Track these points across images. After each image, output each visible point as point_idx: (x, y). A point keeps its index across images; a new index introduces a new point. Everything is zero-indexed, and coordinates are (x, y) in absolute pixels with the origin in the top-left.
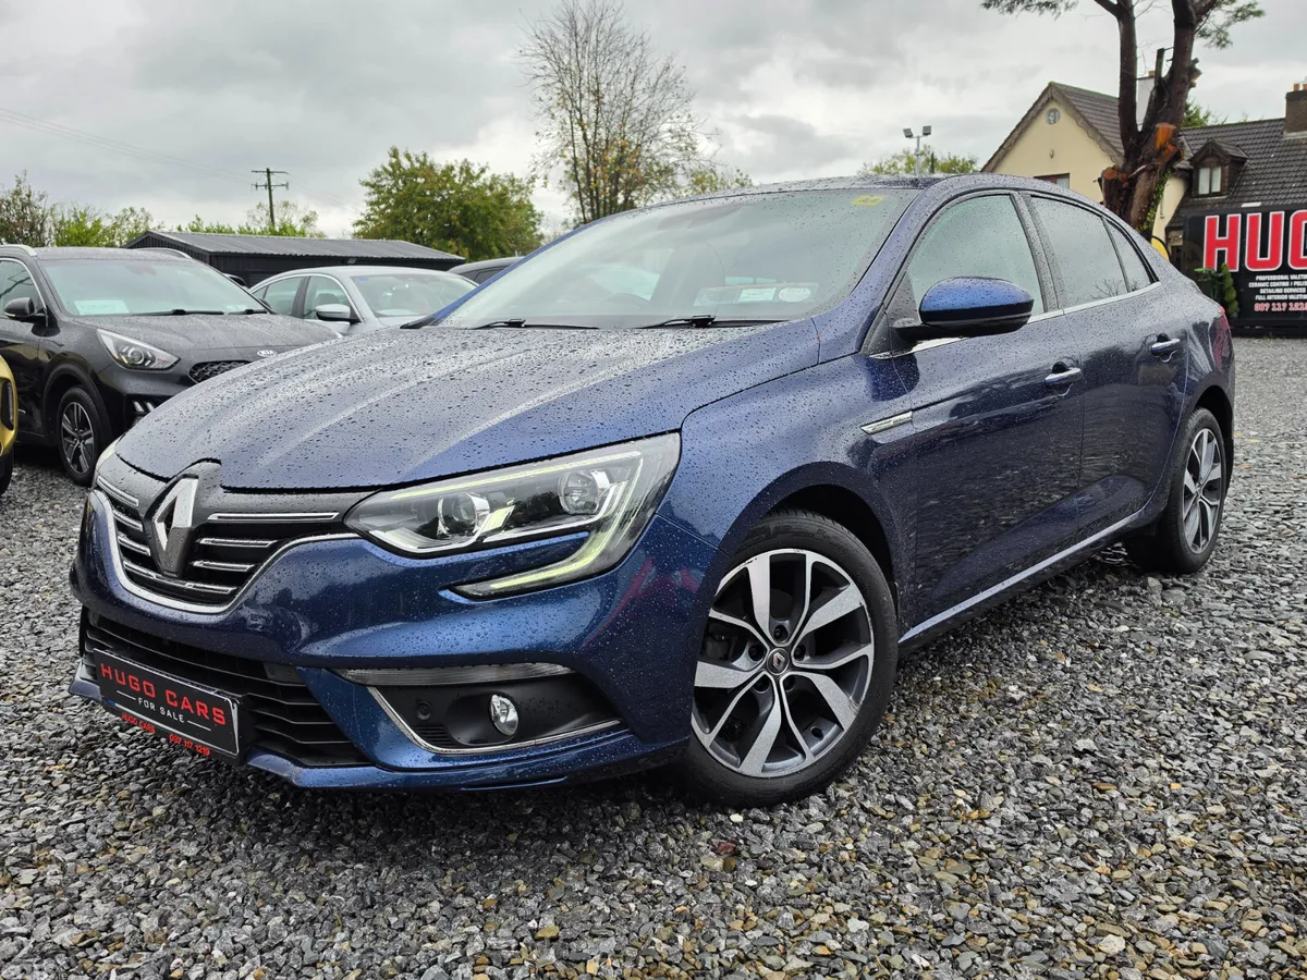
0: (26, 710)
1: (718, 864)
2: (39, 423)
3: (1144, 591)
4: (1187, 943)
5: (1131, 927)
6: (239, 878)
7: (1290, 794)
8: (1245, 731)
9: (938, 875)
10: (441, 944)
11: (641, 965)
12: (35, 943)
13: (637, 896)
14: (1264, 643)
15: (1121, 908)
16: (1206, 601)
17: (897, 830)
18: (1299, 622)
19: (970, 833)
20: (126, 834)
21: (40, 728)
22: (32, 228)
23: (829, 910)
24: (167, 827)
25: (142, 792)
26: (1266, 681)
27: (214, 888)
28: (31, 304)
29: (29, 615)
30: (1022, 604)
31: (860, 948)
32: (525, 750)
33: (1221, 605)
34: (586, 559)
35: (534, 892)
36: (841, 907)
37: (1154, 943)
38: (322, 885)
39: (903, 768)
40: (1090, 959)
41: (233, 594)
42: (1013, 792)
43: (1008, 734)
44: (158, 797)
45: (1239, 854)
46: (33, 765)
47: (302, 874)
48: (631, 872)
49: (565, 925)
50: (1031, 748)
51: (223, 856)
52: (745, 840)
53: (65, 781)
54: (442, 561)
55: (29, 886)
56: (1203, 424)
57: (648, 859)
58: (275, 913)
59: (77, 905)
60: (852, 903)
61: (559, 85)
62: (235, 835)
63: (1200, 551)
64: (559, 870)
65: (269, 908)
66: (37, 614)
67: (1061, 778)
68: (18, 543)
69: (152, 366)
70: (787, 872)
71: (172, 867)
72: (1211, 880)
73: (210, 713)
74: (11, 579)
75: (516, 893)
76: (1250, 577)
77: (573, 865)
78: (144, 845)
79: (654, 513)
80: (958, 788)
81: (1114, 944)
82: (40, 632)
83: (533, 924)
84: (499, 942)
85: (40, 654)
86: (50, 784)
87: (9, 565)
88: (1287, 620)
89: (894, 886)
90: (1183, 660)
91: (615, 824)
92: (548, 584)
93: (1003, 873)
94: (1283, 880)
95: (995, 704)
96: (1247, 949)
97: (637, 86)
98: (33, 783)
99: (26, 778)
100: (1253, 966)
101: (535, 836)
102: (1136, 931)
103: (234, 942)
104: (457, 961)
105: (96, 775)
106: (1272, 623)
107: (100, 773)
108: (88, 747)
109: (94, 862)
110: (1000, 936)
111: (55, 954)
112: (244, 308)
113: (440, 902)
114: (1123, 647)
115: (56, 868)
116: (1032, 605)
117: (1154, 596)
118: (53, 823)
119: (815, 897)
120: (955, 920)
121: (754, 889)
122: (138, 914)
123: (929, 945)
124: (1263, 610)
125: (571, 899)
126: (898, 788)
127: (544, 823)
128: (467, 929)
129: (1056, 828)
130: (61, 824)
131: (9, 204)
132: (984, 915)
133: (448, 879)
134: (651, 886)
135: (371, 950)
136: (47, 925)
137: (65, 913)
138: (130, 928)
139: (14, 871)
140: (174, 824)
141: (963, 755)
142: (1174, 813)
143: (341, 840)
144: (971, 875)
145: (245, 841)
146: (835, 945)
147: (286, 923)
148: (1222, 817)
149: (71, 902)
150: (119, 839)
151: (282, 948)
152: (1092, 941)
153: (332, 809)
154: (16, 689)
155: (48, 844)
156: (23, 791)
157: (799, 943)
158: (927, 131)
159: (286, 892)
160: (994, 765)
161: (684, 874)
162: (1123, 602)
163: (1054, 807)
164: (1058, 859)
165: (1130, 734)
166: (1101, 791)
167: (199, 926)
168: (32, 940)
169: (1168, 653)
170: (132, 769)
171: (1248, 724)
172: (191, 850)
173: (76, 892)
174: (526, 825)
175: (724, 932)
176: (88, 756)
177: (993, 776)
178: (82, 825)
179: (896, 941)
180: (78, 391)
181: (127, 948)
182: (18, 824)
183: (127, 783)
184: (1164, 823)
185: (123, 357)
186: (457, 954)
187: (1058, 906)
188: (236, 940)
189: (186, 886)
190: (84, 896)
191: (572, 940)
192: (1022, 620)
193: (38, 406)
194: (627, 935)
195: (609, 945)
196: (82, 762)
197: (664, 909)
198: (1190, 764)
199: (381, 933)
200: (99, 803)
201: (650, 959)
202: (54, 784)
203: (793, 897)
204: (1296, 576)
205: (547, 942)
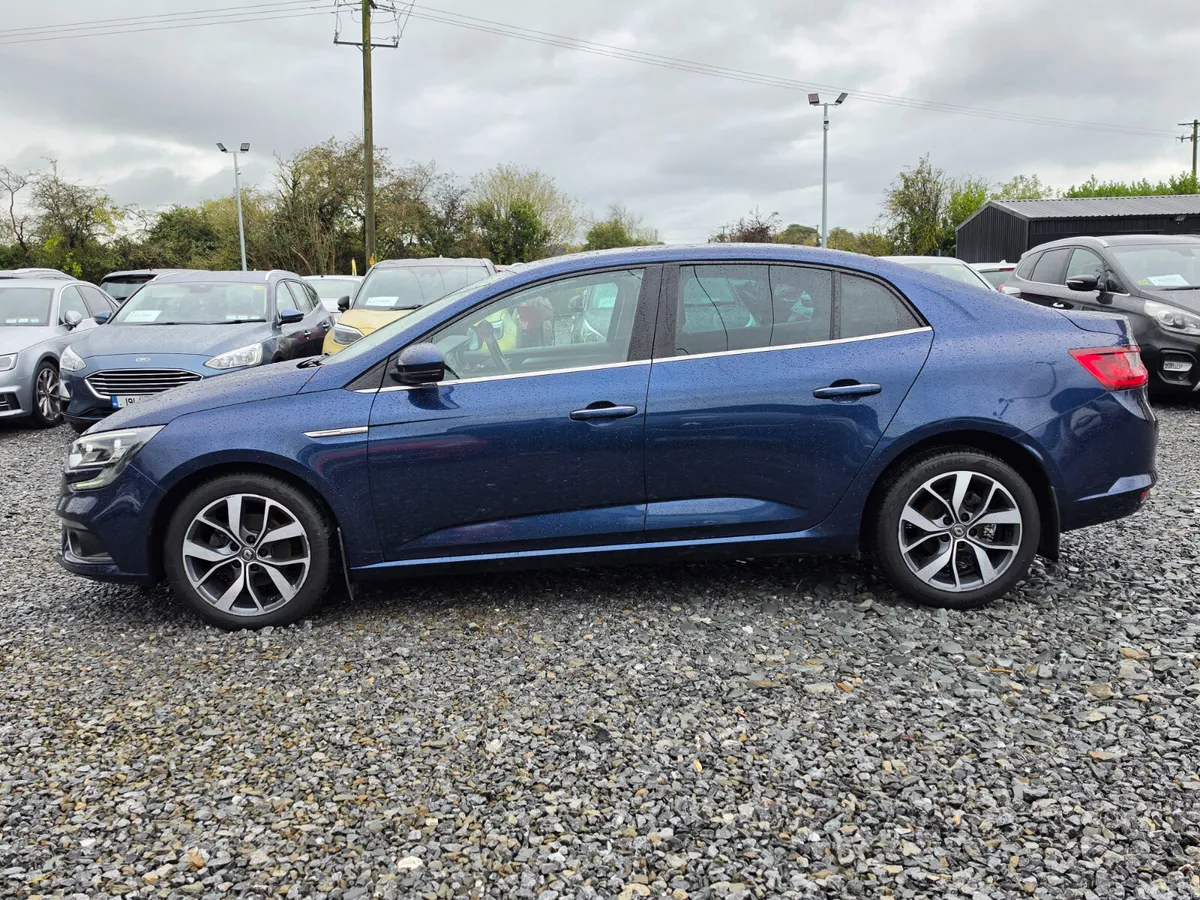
34: (100, 480)
79: (130, 463)
131: (914, 181)
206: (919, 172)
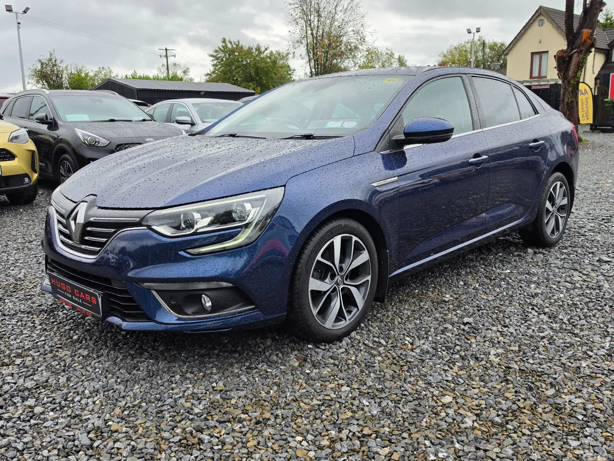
0: (29, 295)
1: (297, 364)
2: (50, 170)
3: (525, 255)
4: (478, 400)
5: (457, 393)
6: (102, 364)
7: (550, 343)
8: (542, 316)
9: (385, 371)
10: (175, 391)
11: (253, 401)
12: (17, 386)
13: (260, 375)
14: (568, 279)
15: (456, 386)
16: (551, 260)
17: (375, 352)
18: (589, 270)
19: (406, 355)
20: (60, 346)
21: (33, 303)
22: (57, 76)
23: (336, 383)
24: (77, 344)
25: (70, 330)
26: (562, 295)
27: (91, 368)
28: (46, 116)
29: (37, 255)
30: (467, 260)
31: (343, 397)
32: (214, 317)
33: (557, 262)
34: (241, 239)
35: (218, 373)
36: (341, 382)
37: (464, 400)
38: (134, 368)
39: (387, 328)
40: (436, 405)
41: (100, 250)
42: (430, 338)
43: (437, 315)
44: (77, 332)
45: (516, 367)
46: (28, 318)
47: (127, 363)
48: (260, 366)
49: (227, 385)
50: (445, 321)
51: (97, 356)
52: (311, 355)
53: (40, 325)
54: (180, 239)
55: (18, 365)
56: (557, 179)
57: (269, 361)
58: (112, 378)
59: (36, 372)
60: (346, 380)
61: (301, 8)
62: (104, 347)
63: (554, 237)
64: (232, 365)
65: (110, 375)
66: (40, 255)
67: (452, 334)
68: (37, 224)
69: (98, 145)
70: (324, 368)
71: (76, 359)
72: (500, 376)
73: (91, 299)
74: (31, 240)
75: (211, 373)
76: (576, 249)
77: (237, 363)
78: (67, 350)
79: (271, 221)
80: (408, 336)
81: (447, 399)
82: (40, 263)
83: (214, 384)
84: (199, 391)
85: (38, 272)
86: (34, 326)
87: (31, 233)
88: (584, 269)
89: (366, 374)
90: (529, 285)
91: (259, 347)
92: (224, 250)
93: (413, 371)
94: (530, 377)
95: (437, 302)
96: (502, 404)
97: (338, 8)
98: (27, 325)
99: (24, 323)
100: (503, 410)
101: (225, 351)
102: (459, 395)
103: (94, 388)
104: (180, 397)
105: (53, 322)
106: (577, 270)
107: (55, 322)
108: (51, 311)
109: (46, 356)
110: (402, 395)
111: (24, 390)
112: (141, 119)
113: (180, 375)
114: (504, 279)
115: (30, 358)
116: (472, 260)
117: (528, 257)
118: (32, 341)
119: (332, 377)
120: (386, 388)
121: (308, 374)
122: (59, 377)
123: (372, 397)
124: (576, 264)
125: (233, 376)
126: (382, 336)
127: (231, 346)
128: (187, 386)
129: (442, 354)
130: (35, 341)
131: (47, 65)
132: (398, 386)
133: (185, 367)
134: (267, 372)
135: (148, 392)
136: (23, 379)
137: (31, 375)
138: (55, 381)
139: (14, 359)
140: (81, 342)
141: (415, 323)
142: (495, 349)
143: (146, 351)
144: (399, 371)
145: (107, 350)
146: (333, 396)
147: (116, 381)
148: (515, 352)
149: (34, 371)
150: (58, 348)
151: (112, 391)
152: (439, 398)
153: (146, 338)
154: (26, 286)
155: (29, 349)
156: (22, 328)
157: (319, 395)
158: (478, 30)
159: (119, 370)
160: (426, 328)
161: (282, 367)
162: (513, 260)
163: (445, 345)
164: (438, 366)
165: (490, 316)
166: (468, 339)
167: (82, 381)
168: (16, 385)
169: (523, 282)
170: (68, 320)
171: (545, 314)
172: (85, 353)
173: (37, 368)
174: (223, 347)
175: (290, 390)
176: (51, 315)
177: (424, 332)
178: (44, 342)
179: (359, 395)
180: (67, 156)
181: (52, 389)
182: (19, 341)
183: (65, 326)
184: (489, 353)
185: (86, 141)
186: (181, 395)
187: (430, 384)
188: (95, 387)
189: (80, 367)
190: (39, 369)
191: (228, 391)
192: (464, 266)
193: (50, 162)
194: (252, 390)
195: (242, 393)
196: (48, 317)
197: (269, 380)
198: (512, 330)
199: (153, 386)
200: (52, 334)
201: (257, 399)
202: (36, 326)
203: (323, 377)
204: (598, 249)
205: (218, 392)
206: (50, 60)
